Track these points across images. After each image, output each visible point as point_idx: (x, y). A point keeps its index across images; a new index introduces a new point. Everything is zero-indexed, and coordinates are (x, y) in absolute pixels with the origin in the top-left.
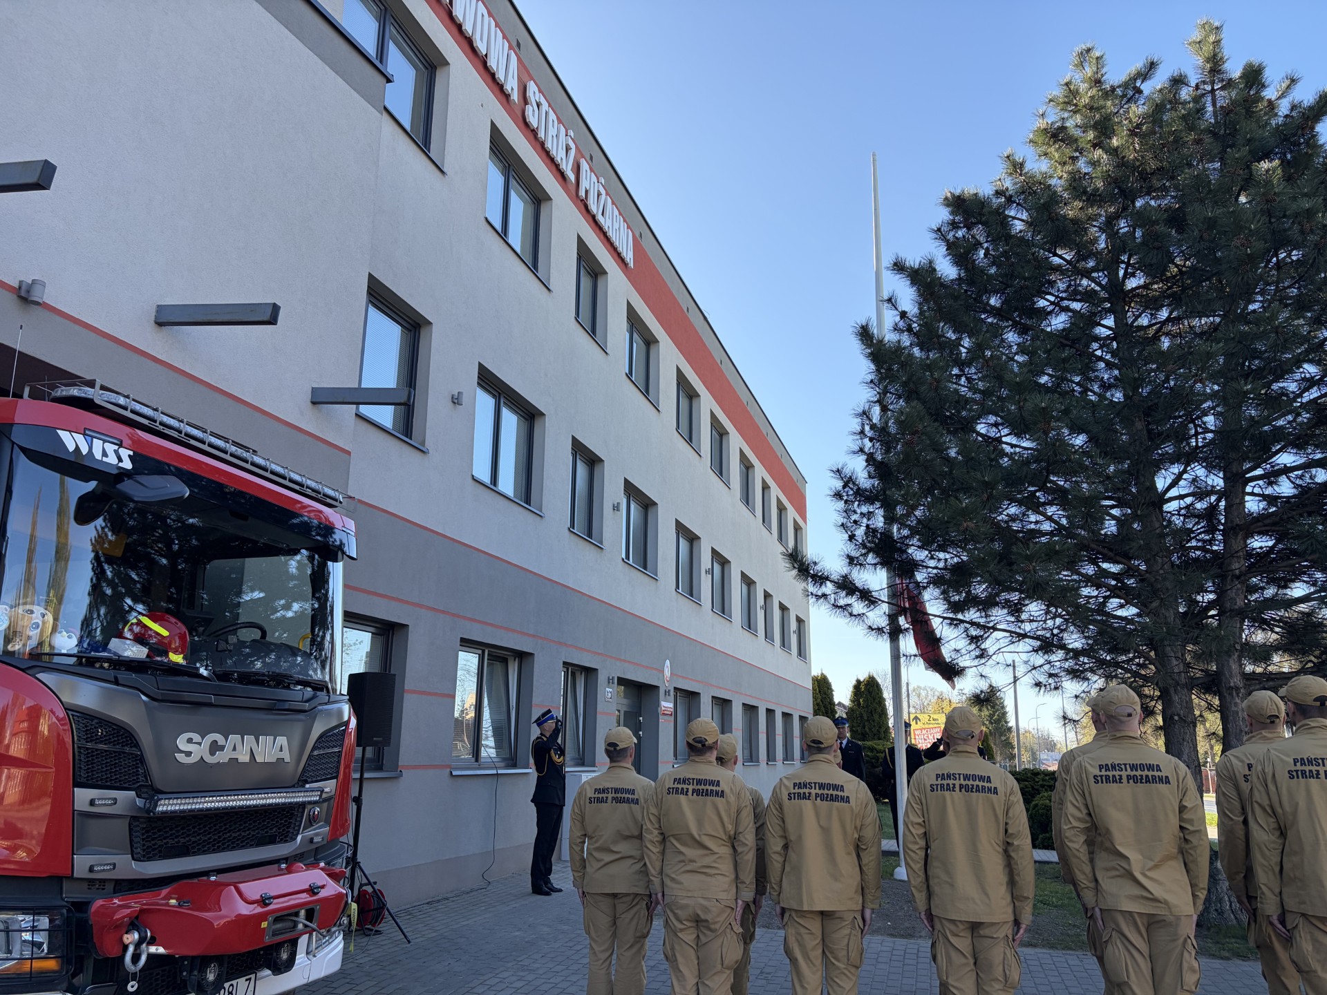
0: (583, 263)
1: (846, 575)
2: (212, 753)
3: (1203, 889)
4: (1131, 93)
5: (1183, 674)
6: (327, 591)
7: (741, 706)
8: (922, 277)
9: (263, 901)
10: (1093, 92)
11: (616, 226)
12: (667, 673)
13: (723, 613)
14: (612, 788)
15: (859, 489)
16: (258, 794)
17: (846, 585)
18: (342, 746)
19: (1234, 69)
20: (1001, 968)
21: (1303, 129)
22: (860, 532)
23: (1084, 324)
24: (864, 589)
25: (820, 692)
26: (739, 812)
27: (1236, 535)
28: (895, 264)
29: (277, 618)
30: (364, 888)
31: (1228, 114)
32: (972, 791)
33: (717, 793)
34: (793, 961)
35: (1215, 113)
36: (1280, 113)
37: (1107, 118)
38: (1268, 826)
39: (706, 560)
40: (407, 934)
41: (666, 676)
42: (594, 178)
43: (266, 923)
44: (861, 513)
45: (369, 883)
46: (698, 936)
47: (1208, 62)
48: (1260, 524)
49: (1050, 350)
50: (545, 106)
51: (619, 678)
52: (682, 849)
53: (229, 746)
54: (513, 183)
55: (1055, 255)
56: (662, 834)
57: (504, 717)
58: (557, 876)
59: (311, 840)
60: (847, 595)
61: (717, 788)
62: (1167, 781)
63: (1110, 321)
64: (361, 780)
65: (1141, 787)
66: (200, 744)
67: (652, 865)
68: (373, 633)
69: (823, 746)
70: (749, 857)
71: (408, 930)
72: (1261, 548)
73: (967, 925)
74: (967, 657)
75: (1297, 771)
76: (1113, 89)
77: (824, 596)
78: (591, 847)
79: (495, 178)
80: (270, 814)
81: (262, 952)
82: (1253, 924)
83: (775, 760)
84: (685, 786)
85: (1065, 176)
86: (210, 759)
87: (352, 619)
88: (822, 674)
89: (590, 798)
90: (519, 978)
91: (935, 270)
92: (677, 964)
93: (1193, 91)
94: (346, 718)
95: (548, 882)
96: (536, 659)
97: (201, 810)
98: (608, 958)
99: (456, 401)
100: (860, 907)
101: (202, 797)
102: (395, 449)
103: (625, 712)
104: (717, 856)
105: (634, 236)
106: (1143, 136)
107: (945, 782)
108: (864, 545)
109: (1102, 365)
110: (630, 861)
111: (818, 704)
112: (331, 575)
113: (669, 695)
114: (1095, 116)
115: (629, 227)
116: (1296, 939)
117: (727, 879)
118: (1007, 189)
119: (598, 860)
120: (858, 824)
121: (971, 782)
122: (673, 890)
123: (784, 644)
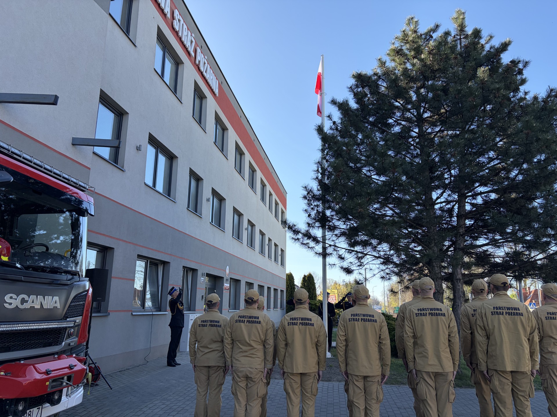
0: (196, 92)
1: (308, 231)
2: (22, 303)
3: (457, 360)
4: (428, 37)
5: (439, 274)
6: (79, 231)
7: (257, 286)
8: (343, 107)
9: (47, 373)
10: (414, 35)
11: (211, 78)
12: (227, 271)
13: (252, 246)
14: (209, 320)
15: (314, 195)
16: (44, 323)
17: (308, 235)
18: (85, 301)
19: (469, 30)
20: (376, 394)
21: (496, 56)
22: (313, 213)
23: (406, 130)
24: (314, 236)
25: (289, 280)
26: (267, 330)
27: (462, 218)
28: (332, 101)
29: (53, 243)
30: (90, 365)
31: (467, 48)
32: (366, 321)
33: (257, 322)
34: (288, 393)
35: (461, 48)
36: (486, 50)
37: (419, 46)
38: (483, 334)
39: (245, 224)
40: (111, 385)
41: (227, 273)
42: (203, 56)
43: (48, 383)
44: (315, 205)
45: (93, 363)
46: (247, 384)
47: (459, 27)
48: (470, 214)
49: (394, 140)
50: (182, 21)
51: (207, 274)
52: (241, 346)
53: (30, 301)
54: (167, 54)
55: (397, 101)
56: (233, 340)
57: (156, 290)
58: (178, 358)
59: (69, 345)
60: (308, 239)
61: (258, 320)
62: (444, 315)
63: (417, 130)
64: (91, 317)
65: (434, 318)
66: (16, 299)
67: (227, 353)
68: (97, 251)
69: (302, 301)
70: (271, 350)
71: (111, 383)
72: (470, 224)
73: (362, 377)
74: (355, 266)
75: (495, 312)
76: (421, 35)
77: (298, 239)
78: (199, 346)
79: (159, 52)
80: (50, 332)
81: (45, 396)
82: (473, 374)
83: (270, 308)
84: (243, 319)
85: (401, 70)
86: (21, 307)
87: (90, 245)
88: (290, 273)
89: (199, 325)
90: (163, 403)
91: (348, 104)
92: (238, 397)
93: (453, 38)
94: (87, 288)
95: (174, 361)
96: (171, 265)
97: (16, 330)
98: (205, 394)
99: (138, 149)
100: (317, 370)
101: (17, 324)
102: (110, 169)
103: (209, 288)
104: (257, 349)
105: (219, 83)
106: (434, 55)
107: (355, 317)
108: (314, 219)
109: (412, 147)
110: (217, 352)
111: (288, 285)
112: (82, 224)
113: (228, 281)
114: (414, 45)
115: (217, 79)
116: (492, 380)
117: (260, 359)
118: (378, 73)
119: (202, 352)
120: (317, 335)
121: (366, 318)
122: (237, 364)
123: (276, 260)
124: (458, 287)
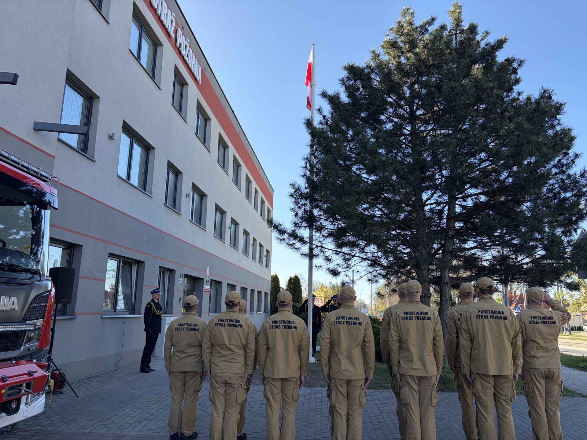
0: (176, 78)
1: (294, 231)
3: (441, 364)
4: (423, 30)
5: (427, 277)
6: (41, 226)
7: (240, 288)
8: (334, 100)
9: (3, 379)
10: (409, 28)
11: (194, 63)
12: (208, 272)
13: (235, 246)
14: (186, 324)
15: (301, 193)
17: (294, 235)
18: (47, 302)
19: (465, 26)
20: (358, 399)
21: (491, 53)
22: (300, 212)
23: (399, 128)
24: (301, 237)
25: (274, 282)
26: (248, 334)
27: (451, 220)
28: (323, 93)
29: (11, 239)
30: (55, 372)
31: (462, 44)
32: (351, 324)
33: (239, 326)
34: (268, 399)
35: (456, 44)
36: (481, 47)
37: (414, 40)
38: (467, 338)
39: (228, 223)
40: (77, 393)
41: (207, 274)
42: (184, 39)
43: (4, 390)
44: (302, 204)
45: (57, 370)
46: (226, 390)
47: (455, 21)
48: (460, 216)
49: (386, 137)
51: (185, 275)
52: (221, 351)
54: (143, 34)
55: (390, 97)
56: (212, 344)
57: (129, 291)
58: (152, 364)
59: (29, 349)
60: (294, 239)
61: (239, 324)
62: (430, 319)
63: (409, 128)
64: (55, 320)
65: (420, 321)
67: (205, 358)
68: (63, 249)
69: (285, 304)
70: (252, 354)
71: (77, 391)
72: (459, 227)
73: (346, 381)
74: (341, 267)
75: (479, 315)
76: (417, 28)
77: (284, 239)
78: (175, 350)
79: (135, 31)
80: (7, 336)
83: (253, 311)
84: (224, 323)
85: (395, 63)
87: (54, 241)
88: (276, 275)
89: (176, 328)
90: (134, 412)
91: (339, 98)
92: (215, 403)
93: (448, 33)
94: (49, 288)
95: (148, 366)
96: (146, 264)
98: (180, 401)
99: (111, 137)
100: (299, 376)
102: (78, 158)
103: (187, 290)
104: (237, 354)
105: (202, 69)
106: (429, 49)
107: (340, 320)
108: (301, 218)
109: (404, 146)
110: (194, 357)
111: (273, 288)
112: (43, 219)
113: (208, 283)
114: (409, 38)
115: (199, 64)
117: (241, 364)
118: (371, 66)
119: (178, 357)
120: (300, 339)
121: (351, 320)
122: (215, 369)
123: (260, 261)
124: (445, 291)
